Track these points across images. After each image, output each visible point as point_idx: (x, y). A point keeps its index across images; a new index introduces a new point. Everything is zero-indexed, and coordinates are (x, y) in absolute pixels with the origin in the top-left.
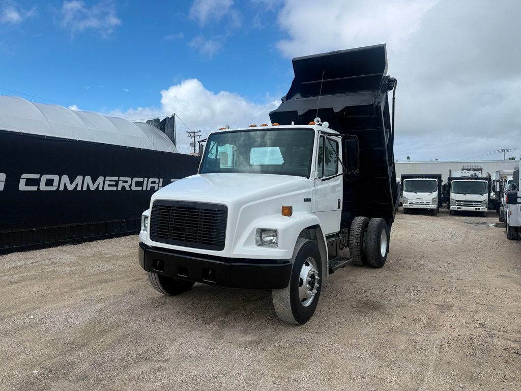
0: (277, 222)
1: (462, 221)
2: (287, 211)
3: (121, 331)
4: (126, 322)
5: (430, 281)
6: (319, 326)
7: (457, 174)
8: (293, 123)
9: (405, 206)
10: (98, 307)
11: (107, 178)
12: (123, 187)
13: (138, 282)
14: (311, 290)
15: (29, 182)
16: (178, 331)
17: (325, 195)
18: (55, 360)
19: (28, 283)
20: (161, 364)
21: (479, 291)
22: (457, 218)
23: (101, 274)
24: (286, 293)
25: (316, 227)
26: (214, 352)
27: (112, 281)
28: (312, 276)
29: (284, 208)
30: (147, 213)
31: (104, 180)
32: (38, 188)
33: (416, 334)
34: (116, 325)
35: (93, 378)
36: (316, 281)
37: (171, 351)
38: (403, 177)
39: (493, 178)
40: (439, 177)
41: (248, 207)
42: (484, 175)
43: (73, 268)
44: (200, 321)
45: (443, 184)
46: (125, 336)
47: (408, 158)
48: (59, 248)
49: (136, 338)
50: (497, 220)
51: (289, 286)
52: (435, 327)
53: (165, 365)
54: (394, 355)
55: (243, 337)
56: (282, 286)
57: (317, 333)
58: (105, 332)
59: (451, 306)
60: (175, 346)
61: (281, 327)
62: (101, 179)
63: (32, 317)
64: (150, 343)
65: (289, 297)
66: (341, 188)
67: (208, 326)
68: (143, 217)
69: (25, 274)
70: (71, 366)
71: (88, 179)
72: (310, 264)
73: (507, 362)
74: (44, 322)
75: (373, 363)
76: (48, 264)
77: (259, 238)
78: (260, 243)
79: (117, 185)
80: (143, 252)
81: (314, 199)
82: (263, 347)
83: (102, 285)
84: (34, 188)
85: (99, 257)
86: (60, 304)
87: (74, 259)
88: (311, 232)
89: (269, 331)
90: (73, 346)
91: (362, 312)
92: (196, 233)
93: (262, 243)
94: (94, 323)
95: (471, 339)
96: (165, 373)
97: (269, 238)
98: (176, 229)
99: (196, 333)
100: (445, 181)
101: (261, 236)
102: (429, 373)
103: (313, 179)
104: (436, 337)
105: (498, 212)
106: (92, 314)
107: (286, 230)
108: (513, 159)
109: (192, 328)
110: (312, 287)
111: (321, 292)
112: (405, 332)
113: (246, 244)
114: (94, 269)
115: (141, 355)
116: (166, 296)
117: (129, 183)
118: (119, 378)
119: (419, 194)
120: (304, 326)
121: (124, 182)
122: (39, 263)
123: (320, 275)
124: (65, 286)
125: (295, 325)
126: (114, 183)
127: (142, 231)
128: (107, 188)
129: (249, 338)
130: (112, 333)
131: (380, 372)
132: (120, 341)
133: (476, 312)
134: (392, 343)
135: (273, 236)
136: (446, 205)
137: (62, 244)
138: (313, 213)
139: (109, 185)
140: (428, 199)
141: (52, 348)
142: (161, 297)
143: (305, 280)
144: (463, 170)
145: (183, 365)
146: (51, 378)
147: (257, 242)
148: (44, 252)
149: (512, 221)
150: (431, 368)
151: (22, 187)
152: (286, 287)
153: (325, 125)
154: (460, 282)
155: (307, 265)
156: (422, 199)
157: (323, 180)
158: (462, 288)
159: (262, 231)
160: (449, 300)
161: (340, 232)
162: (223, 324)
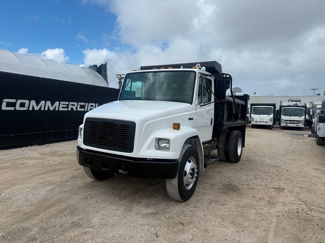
0: (169, 134)
1: (288, 133)
2: (177, 127)
3: (63, 205)
4: (67, 199)
5: (269, 172)
6: (197, 202)
7: (285, 104)
8: (182, 67)
9: (253, 123)
10: (49, 188)
11: (61, 103)
12: (72, 109)
13: (78, 171)
14: (192, 179)
15: (8, 105)
16: (102, 206)
17: (202, 116)
18: (14, 226)
19: (4, 171)
20: (88, 229)
21: (301, 179)
22: (285, 131)
23: (54, 165)
24: (175, 181)
25: (196, 137)
26: (125, 221)
27: (61, 170)
28: (193, 170)
29: (174, 124)
30: (82, 126)
31: (59, 104)
32: (15, 108)
33: (261, 208)
34: (60, 201)
35: (39, 240)
36: (196, 173)
37: (96, 220)
38: (252, 105)
39: (308, 106)
40: (274, 105)
41: (150, 123)
42: (302, 105)
43: (36, 161)
44: (117, 199)
45: (276, 109)
46: (65, 209)
47: (255, 93)
48: (29, 147)
49: (72, 210)
50: (310, 133)
51: (177, 176)
52: (273, 204)
53: (91, 230)
54: (247, 223)
55: (146, 210)
56: (172, 177)
57: (195, 207)
58: (52, 206)
59: (284, 189)
60: (99, 216)
61: (171, 203)
62: (57, 103)
63: (3, 195)
64: (82, 214)
65: (177, 184)
66: (213, 112)
67: (122, 202)
68: (80, 129)
69: (3, 165)
70: (25, 230)
71: (49, 103)
72: (192, 162)
73: (322, 229)
74: (11, 199)
75: (232, 229)
76: (20, 158)
77: (157, 145)
78: (158, 147)
79: (67, 107)
80: (79, 152)
81: (195, 118)
82: (159, 217)
83: (54, 173)
84: (12, 109)
85: (54, 154)
86: (24, 186)
87: (38, 155)
88: (193, 141)
89: (163, 206)
90: (29, 216)
91: (226, 193)
92: (114, 140)
93: (159, 148)
94: (45, 199)
95: (298, 212)
96: (90, 236)
97: (164, 145)
98: (100, 137)
99: (114, 207)
100: (278, 108)
101: (158, 143)
102: (271, 237)
103: (195, 105)
104: (275, 210)
105: (310, 128)
106: (44, 193)
107: (175, 139)
108: (319, 95)
109: (112, 203)
110: (193, 176)
111: (199, 179)
112: (254, 207)
113: (148, 148)
114: (50, 162)
115: (75, 222)
116: (96, 181)
117: (76, 106)
118: (58, 239)
119: (261, 115)
120: (187, 202)
121: (72, 105)
122: (14, 158)
123: (198, 168)
124: (29, 173)
125: (180, 202)
126: (66, 106)
127: (79, 139)
128: (61, 109)
129: (150, 211)
130: (57, 207)
131: (237, 236)
132: (61, 212)
133: (300, 193)
134: (245, 214)
135: (166, 143)
136: (278, 123)
137: (31, 145)
138: (194, 128)
139: (63, 107)
140: (267, 119)
141: (14, 217)
142: (93, 182)
143: (188, 172)
144: (289, 101)
145: (103, 230)
146: (10, 240)
147: (155, 148)
148: (19, 150)
149: (321, 134)
150: (272, 233)
151: (4, 107)
152: (175, 177)
153: (204, 69)
154: (288, 172)
155: (190, 162)
156: (263, 119)
157: (201, 106)
158: (290, 177)
159: (159, 140)
160: (282, 185)
161: (211, 140)
162: (133, 201)
